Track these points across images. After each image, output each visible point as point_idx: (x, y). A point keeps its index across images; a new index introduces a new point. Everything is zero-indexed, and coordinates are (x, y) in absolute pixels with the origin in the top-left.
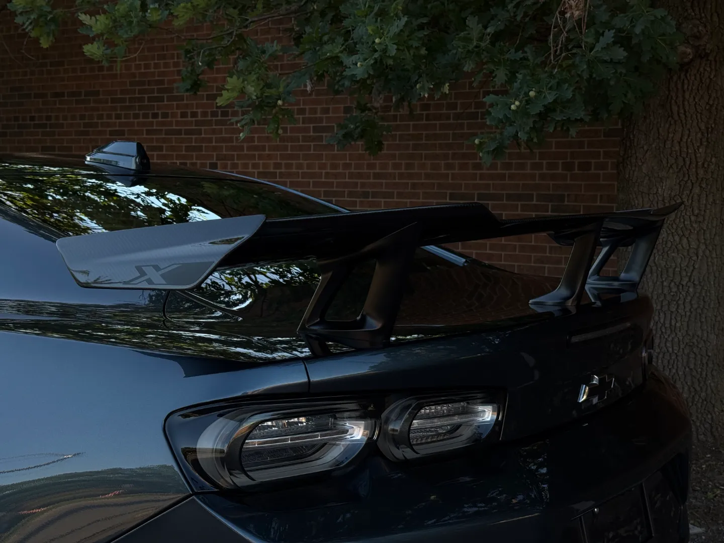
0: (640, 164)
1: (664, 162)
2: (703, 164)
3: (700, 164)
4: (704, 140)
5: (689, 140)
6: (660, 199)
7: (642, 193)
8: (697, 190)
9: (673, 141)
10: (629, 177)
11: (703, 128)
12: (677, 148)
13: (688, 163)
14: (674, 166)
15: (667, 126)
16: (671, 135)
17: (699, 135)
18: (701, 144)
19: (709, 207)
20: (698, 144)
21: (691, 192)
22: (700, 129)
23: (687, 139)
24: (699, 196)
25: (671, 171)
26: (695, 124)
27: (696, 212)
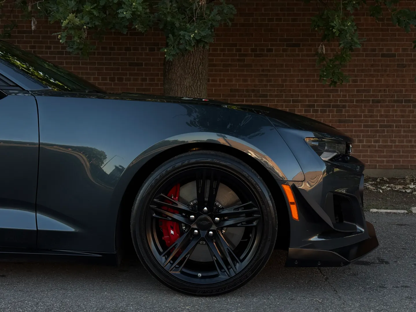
0: (176, 72)
1: (187, 71)
2: (201, 73)
3: (200, 73)
4: (201, 63)
5: (196, 63)
6: (185, 87)
7: (178, 84)
8: (199, 83)
9: (190, 63)
10: (171, 78)
11: (201, 58)
12: (192, 66)
13: (196, 72)
14: (191, 73)
15: (188, 56)
16: (189, 60)
17: (200, 61)
18: (200, 64)
19: (203, 90)
20: (199, 65)
21: (197, 84)
22: (200, 58)
23: (195, 63)
24: (200, 86)
25: (189, 75)
26: (198, 56)
27: (199, 92)
